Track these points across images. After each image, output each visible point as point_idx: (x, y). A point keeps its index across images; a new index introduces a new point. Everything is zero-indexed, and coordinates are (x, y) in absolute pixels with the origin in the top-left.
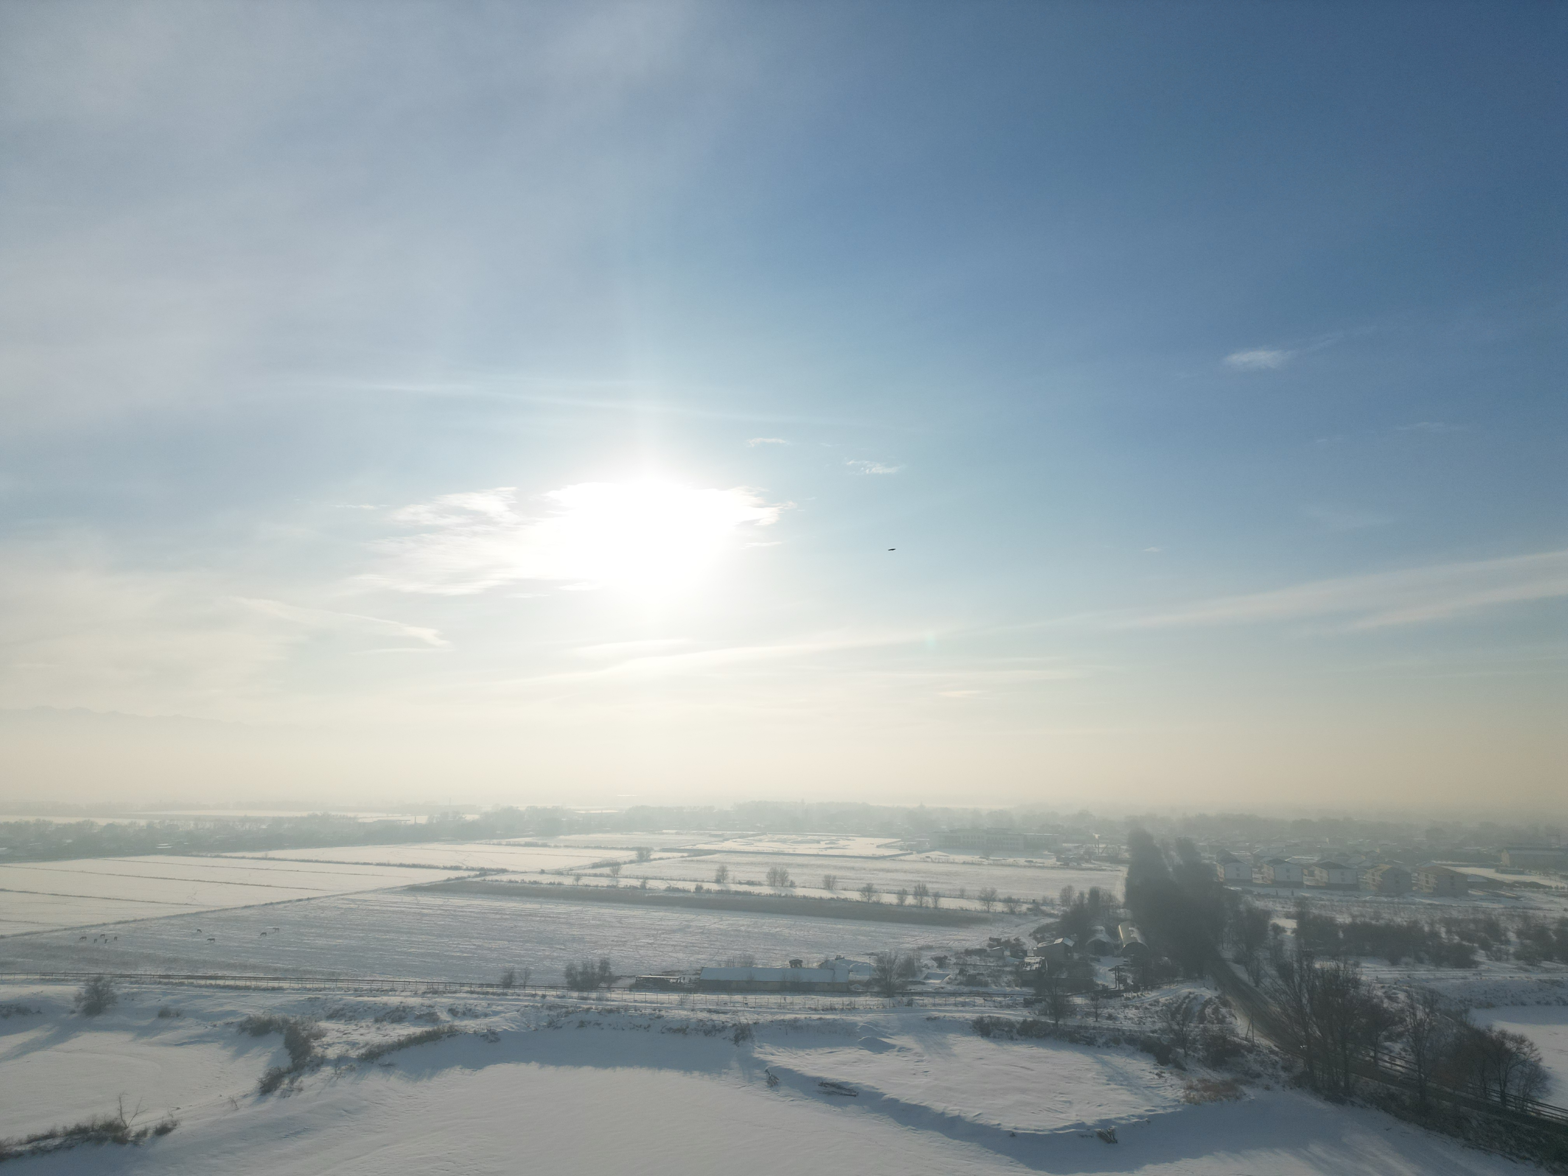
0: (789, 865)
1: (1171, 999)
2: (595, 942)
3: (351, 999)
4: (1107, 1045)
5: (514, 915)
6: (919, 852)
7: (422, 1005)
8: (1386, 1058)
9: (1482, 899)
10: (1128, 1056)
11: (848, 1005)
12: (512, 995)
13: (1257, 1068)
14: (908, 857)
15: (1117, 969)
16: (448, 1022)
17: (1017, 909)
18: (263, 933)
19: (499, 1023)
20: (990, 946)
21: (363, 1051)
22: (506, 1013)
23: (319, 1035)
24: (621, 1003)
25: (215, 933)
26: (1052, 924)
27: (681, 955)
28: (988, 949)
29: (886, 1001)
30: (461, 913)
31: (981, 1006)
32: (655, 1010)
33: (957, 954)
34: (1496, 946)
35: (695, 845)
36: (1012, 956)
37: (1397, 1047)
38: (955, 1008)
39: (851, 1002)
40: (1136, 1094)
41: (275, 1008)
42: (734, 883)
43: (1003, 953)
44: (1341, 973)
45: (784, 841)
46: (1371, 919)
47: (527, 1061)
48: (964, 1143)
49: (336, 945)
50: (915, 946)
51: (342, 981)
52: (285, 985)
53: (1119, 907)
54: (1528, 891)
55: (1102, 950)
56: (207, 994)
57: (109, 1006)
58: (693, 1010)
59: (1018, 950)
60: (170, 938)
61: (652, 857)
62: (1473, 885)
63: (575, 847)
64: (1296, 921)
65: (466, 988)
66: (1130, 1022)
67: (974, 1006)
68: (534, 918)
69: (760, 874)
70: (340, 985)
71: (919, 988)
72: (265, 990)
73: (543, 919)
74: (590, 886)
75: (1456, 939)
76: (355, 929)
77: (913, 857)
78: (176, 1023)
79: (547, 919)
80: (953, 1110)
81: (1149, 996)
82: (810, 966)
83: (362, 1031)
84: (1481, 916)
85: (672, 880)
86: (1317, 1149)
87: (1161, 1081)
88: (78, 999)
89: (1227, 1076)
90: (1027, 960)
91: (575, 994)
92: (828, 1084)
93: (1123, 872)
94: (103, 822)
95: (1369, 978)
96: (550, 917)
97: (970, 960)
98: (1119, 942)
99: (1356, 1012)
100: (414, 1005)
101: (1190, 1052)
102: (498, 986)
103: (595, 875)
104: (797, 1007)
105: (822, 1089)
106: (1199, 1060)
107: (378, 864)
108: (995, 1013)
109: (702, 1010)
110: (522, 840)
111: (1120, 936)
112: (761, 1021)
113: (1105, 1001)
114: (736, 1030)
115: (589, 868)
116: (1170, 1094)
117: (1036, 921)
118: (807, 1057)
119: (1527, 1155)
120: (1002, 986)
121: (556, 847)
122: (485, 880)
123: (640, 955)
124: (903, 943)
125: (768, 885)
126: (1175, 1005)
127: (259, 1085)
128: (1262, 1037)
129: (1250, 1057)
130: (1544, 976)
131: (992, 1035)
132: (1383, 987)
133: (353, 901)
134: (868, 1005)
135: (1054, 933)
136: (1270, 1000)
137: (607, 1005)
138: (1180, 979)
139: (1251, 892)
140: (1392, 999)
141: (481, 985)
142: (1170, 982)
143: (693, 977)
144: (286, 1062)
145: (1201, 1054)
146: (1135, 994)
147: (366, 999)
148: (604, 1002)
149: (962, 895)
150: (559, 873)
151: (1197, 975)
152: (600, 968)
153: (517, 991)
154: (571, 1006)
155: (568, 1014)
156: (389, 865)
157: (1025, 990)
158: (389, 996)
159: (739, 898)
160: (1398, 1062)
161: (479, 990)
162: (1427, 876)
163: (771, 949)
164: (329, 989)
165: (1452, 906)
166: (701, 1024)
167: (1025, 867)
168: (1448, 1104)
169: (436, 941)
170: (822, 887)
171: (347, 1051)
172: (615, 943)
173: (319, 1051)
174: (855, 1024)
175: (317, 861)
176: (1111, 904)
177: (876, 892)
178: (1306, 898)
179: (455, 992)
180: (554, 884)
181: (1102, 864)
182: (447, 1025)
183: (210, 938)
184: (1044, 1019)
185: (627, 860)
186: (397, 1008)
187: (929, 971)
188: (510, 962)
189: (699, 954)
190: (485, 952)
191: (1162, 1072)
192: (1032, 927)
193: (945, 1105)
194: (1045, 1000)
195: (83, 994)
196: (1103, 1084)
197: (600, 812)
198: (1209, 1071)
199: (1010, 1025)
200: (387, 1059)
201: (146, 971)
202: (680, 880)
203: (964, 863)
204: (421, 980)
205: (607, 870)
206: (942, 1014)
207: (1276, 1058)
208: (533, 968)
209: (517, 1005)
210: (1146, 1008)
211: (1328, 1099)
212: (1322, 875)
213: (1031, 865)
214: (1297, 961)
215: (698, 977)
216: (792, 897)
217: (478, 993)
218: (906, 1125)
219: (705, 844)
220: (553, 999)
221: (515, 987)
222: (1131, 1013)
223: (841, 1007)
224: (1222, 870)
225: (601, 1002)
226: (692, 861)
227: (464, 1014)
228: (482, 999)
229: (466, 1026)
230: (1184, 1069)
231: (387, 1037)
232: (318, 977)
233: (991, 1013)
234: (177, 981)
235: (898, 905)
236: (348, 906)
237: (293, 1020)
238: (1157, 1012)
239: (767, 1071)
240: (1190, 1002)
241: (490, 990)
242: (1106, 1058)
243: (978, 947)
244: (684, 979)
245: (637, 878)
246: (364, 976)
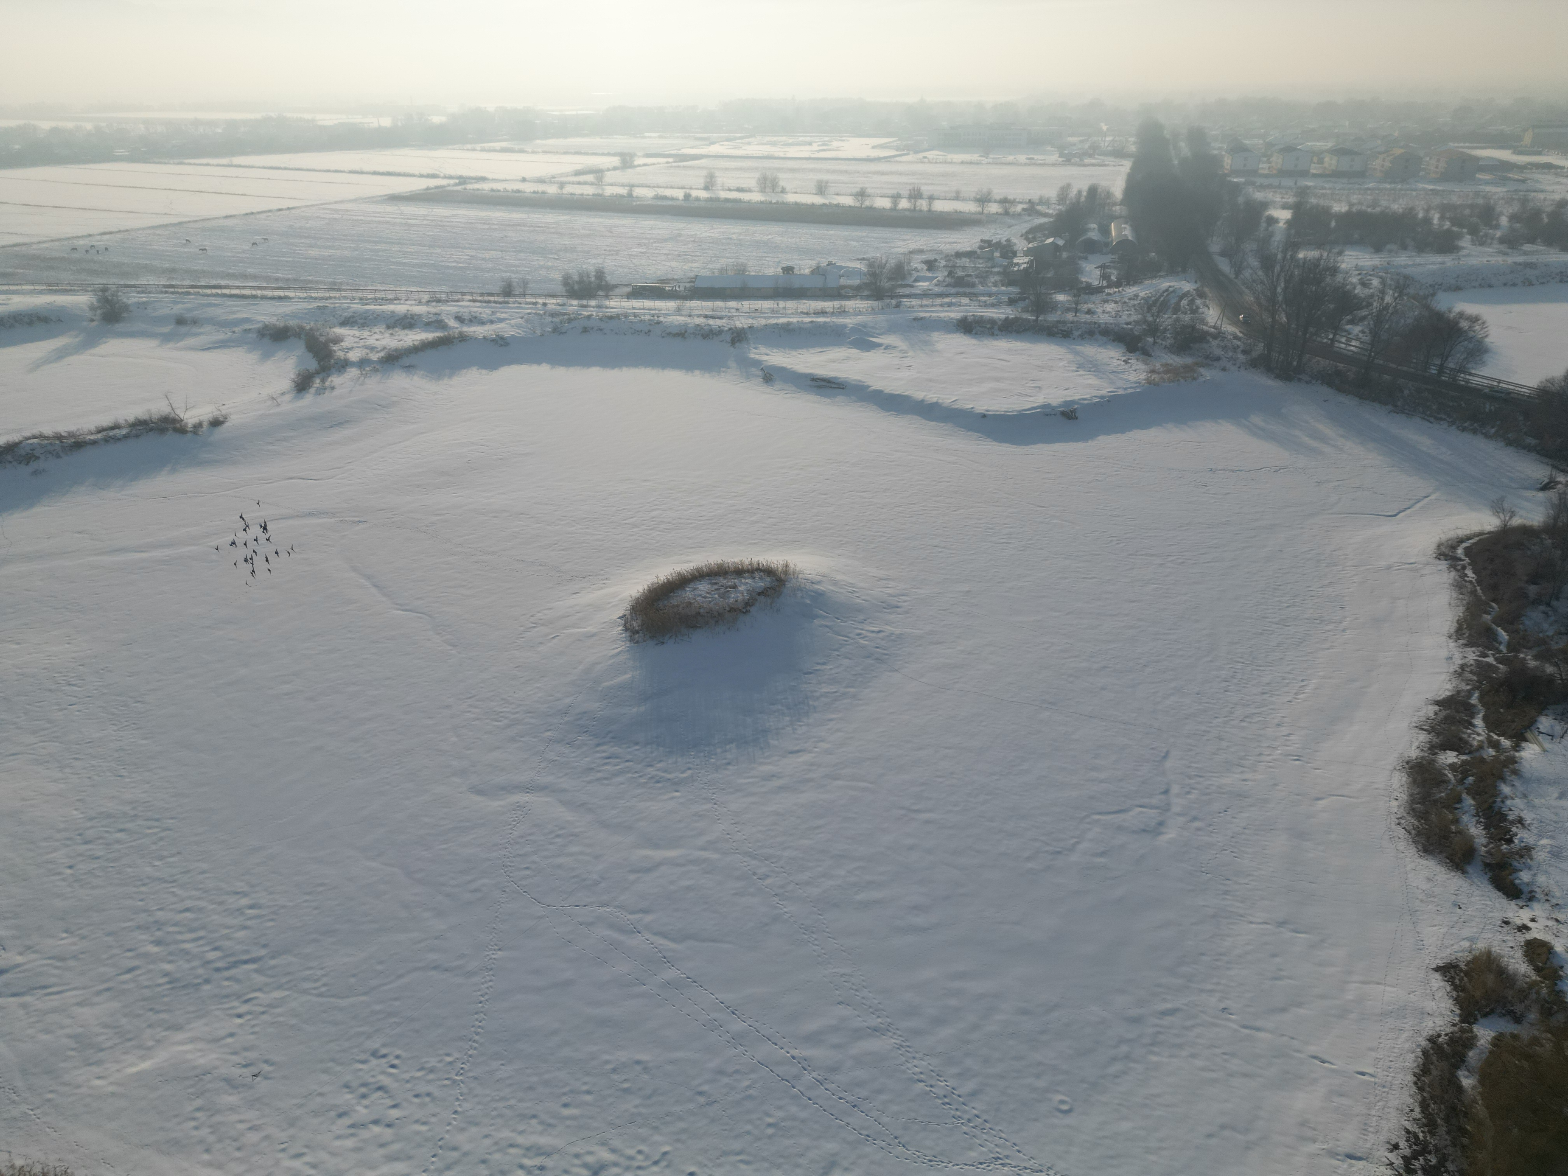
0: (779, 170)
1: (1150, 293)
2: (588, 252)
3: (358, 307)
4: (1082, 337)
5: (502, 225)
6: (916, 152)
7: (429, 313)
8: (1343, 340)
9: (1487, 183)
10: (1100, 346)
11: (838, 308)
12: (514, 303)
13: (1218, 352)
14: (904, 159)
15: (1103, 267)
16: (457, 328)
17: (1012, 210)
18: (254, 244)
19: (506, 329)
20: (981, 248)
21: (382, 354)
22: (510, 320)
23: (338, 340)
24: (620, 310)
25: (205, 243)
26: (1045, 223)
27: (674, 264)
28: (979, 251)
29: (875, 304)
30: (448, 224)
31: (967, 306)
32: (653, 316)
33: (947, 257)
34: (1484, 230)
35: (680, 150)
36: (1001, 257)
37: (1356, 330)
38: (941, 309)
39: (841, 306)
40: (1101, 378)
41: (287, 315)
42: (723, 190)
43: (993, 255)
44: (1322, 262)
45: (774, 144)
46: (1368, 207)
47: (538, 362)
48: (939, 424)
49: (330, 256)
50: (906, 250)
51: (345, 290)
52: (291, 294)
53: (1115, 204)
54: (1539, 173)
55: (1092, 247)
56: (216, 302)
57: (125, 315)
58: (690, 316)
59: (1008, 251)
60: (161, 248)
61: (636, 163)
62: (1482, 169)
63: (554, 152)
64: (1291, 211)
65: (468, 297)
66: (1107, 315)
67: (960, 306)
68: (523, 228)
69: (750, 180)
70: (344, 294)
71: (907, 291)
72: (273, 298)
73: (532, 229)
74: (575, 195)
75: (1447, 224)
76: (344, 240)
77: (910, 157)
78: (195, 330)
79: (537, 229)
80: (931, 396)
81: (1130, 291)
82: (802, 272)
83: (377, 336)
84: (1480, 201)
85: (658, 187)
86: (1257, 419)
87: (1127, 366)
88: (92, 308)
89: (1189, 360)
90: (1016, 260)
91: (575, 302)
92: (819, 379)
93: (1126, 166)
94: (45, 125)
95: (1349, 266)
96: (539, 227)
97: (960, 262)
98: (1110, 240)
99: (1326, 298)
100: (421, 312)
101: (1159, 341)
102: (498, 295)
103: (579, 183)
104: (790, 312)
105: (814, 383)
106: (1166, 347)
107: (351, 172)
108: (979, 312)
109: (699, 316)
110: (498, 145)
111: (1111, 234)
112: (756, 325)
113: (1086, 297)
114: (732, 334)
115: (572, 175)
116: (1133, 377)
117: (1030, 221)
118: (800, 356)
119: (1444, 417)
120: (988, 286)
121: (533, 152)
122: (465, 189)
123: (633, 263)
124: (894, 247)
125: (758, 192)
126: (1153, 298)
127: (293, 385)
128: (1230, 324)
129: (1214, 343)
130: (1521, 259)
131: (974, 332)
132: (1359, 274)
133: (336, 211)
134: (858, 308)
135: (1046, 232)
136: (1246, 291)
137: (607, 312)
138: (1162, 273)
139: (1253, 184)
140: (1364, 284)
141: (482, 294)
142: (1152, 278)
143: (688, 285)
144: (312, 365)
145: (1169, 342)
146: (1117, 290)
147: (372, 307)
148: (604, 310)
149: (957, 197)
150: (541, 181)
151: (1180, 269)
152: (595, 276)
153: (518, 299)
154: (573, 314)
155: (570, 320)
156: (362, 173)
157: (1010, 289)
158: (395, 304)
159: (729, 205)
160: (1353, 343)
161: (481, 298)
162: (1438, 160)
163: (762, 257)
164: (335, 297)
165: (1454, 191)
166: (699, 329)
167: (1025, 164)
168: (1387, 377)
169: (429, 251)
170: (814, 192)
171: (367, 354)
172: (608, 253)
173: (341, 354)
174: (845, 326)
175: (285, 169)
176: (1108, 201)
177: (869, 196)
178: (1308, 187)
179: (458, 301)
180: (538, 192)
181: (1106, 158)
182: (457, 331)
183: (201, 248)
184: (1026, 316)
185: (610, 166)
186: (405, 316)
187: (919, 274)
188: (506, 272)
189: (692, 262)
190: (479, 262)
191: (1129, 359)
192: (1025, 227)
193: (925, 393)
194: (1029, 298)
195: (95, 303)
196: (1073, 371)
197: (574, 113)
198: (1173, 356)
199: (992, 322)
200: (406, 361)
201: (148, 281)
202: (667, 187)
203: (962, 163)
204: (423, 290)
205: (590, 178)
206: (928, 315)
207: (1239, 343)
208: (530, 278)
209: (520, 313)
210: (1125, 302)
211: (1278, 377)
212: (1330, 162)
213: (1031, 163)
214: (1282, 252)
215: (693, 284)
216: (783, 203)
217: (480, 301)
218: (889, 411)
219: (690, 148)
220: (554, 307)
221: (515, 296)
222: (1110, 307)
223: (831, 311)
224: (1229, 162)
225: (601, 310)
226: (678, 167)
227: (471, 321)
228: (485, 307)
229: (475, 332)
230: (1150, 356)
231: (401, 342)
232: (321, 287)
233: (976, 311)
234: (183, 290)
235: (892, 210)
236: (331, 216)
237: (308, 327)
238: (1134, 306)
239: (762, 369)
240: (1168, 295)
241: (492, 298)
242: (1079, 348)
243: (969, 249)
244: (679, 287)
245: (623, 185)
246: (366, 286)
